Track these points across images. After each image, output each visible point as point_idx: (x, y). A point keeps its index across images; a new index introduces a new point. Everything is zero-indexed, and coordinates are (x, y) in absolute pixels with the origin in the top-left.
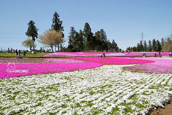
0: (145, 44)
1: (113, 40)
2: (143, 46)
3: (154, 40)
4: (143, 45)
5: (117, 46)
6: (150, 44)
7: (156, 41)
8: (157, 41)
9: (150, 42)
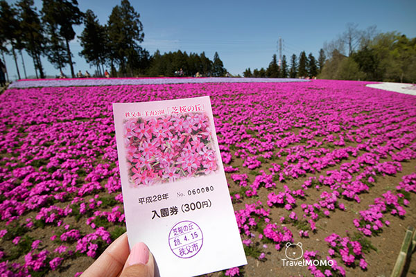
0: (284, 63)
1: (216, 53)
2: (278, 67)
3: (303, 54)
4: (279, 63)
5: (223, 66)
6: (294, 62)
7: (307, 56)
8: (310, 55)
9: (294, 57)
